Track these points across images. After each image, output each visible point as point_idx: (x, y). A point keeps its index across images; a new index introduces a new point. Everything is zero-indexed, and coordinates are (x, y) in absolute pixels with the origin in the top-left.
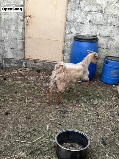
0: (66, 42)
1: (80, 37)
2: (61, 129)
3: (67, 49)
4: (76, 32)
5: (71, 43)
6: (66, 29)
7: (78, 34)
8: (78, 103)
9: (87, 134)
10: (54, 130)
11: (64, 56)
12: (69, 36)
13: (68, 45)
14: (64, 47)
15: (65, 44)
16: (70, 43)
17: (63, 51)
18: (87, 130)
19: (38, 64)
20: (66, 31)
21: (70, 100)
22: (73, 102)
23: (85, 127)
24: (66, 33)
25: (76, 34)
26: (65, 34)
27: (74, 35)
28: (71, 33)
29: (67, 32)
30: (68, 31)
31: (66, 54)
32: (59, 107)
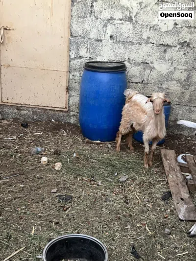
0: (73, 73)
1: (96, 65)
3: (74, 85)
4: (88, 55)
5: (80, 74)
6: (70, 51)
7: (93, 59)
8: (93, 180)
9: (106, 238)
10: (45, 235)
11: (70, 97)
12: (77, 63)
13: (76, 78)
14: (69, 81)
15: (71, 77)
16: (78, 75)
17: (68, 89)
18: (106, 232)
19: (23, 112)
20: (71, 54)
23: (103, 226)
24: (71, 58)
25: (88, 58)
26: (70, 60)
27: (85, 61)
28: (80, 57)
29: (73, 56)
30: (74, 53)
31: (73, 93)
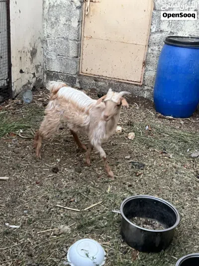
0: (151, 47)
1: (176, 39)
2: (132, 194)
3: (151, 59)
4: (169, 30)
5: (159, 48)
6: (152, 25)
7: (173, 33)
8: (164, 153)
9: (176, 205)
10: (120, 194)
11: (146, 71)
12: (157, 37)
13: (155, 52)
14: (147, 56)
15: (150, 51)
16: (157, 49)
17: (145, 64)
18: (176, 200)
19: (100, 84)
20: (152, 27)
21: (151, 146)
22: (154, 151)
23: (173, 194)
24: (152, 32)
25: (169, 33)
26: (151, 34)
27: (165, 35)
28: (161, 31)
29: (153, 30)
30: (155, 27)
31: (149, 68)
32: (130, 158)
